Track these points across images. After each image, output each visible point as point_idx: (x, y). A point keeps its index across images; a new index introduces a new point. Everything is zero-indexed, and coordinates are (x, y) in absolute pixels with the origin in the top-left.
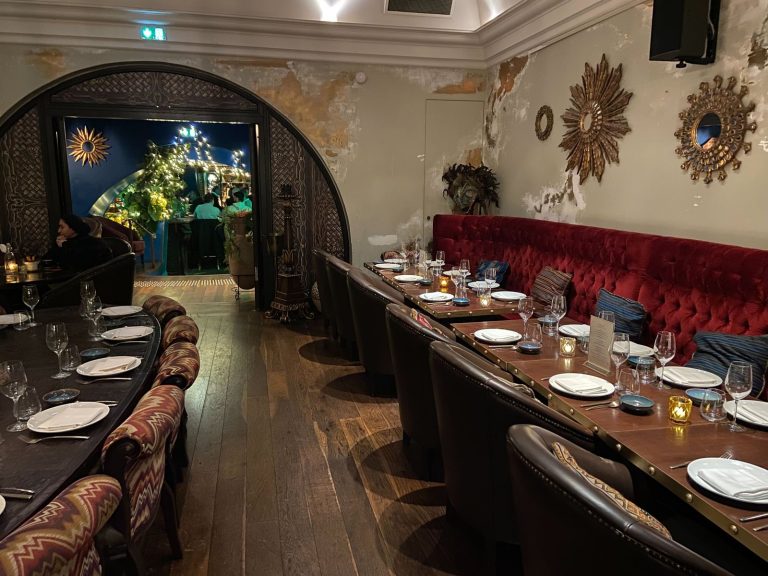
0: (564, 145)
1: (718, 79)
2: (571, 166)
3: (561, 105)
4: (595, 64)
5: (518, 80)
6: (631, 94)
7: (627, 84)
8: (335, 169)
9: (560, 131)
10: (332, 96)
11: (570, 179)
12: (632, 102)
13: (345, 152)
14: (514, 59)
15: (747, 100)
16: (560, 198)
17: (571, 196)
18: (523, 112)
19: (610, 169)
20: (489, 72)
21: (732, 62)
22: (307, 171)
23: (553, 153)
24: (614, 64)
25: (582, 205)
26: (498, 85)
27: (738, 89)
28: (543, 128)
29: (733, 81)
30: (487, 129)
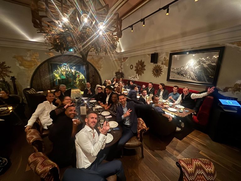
0: (135, 70)
1: (158, 65)
2: (136, 73)
3: (135, 65)
4: (140, 61)
5: (126, 60)
6: (145, 66)
7: (145, 64)
8: (99, 72)
9: (134, 68)
10: (99, 61)
11: (136, 75)
12: (146, 66)
13: (101, 69)
14: (126, 57)
15: (161, 68)
16: (135, 77)
17: (137, 77)
18: (128, 65)
19: (143, 74)
20: (121, 58)
21: (159, 64)
22: (95, 72)
23: (133, 71)
24: (143, 61)
25: (138, 78)
26: (123, 60)
27: (160, 67)
28: (132, 68)
29: (159, 66)
30: (121, 66)
